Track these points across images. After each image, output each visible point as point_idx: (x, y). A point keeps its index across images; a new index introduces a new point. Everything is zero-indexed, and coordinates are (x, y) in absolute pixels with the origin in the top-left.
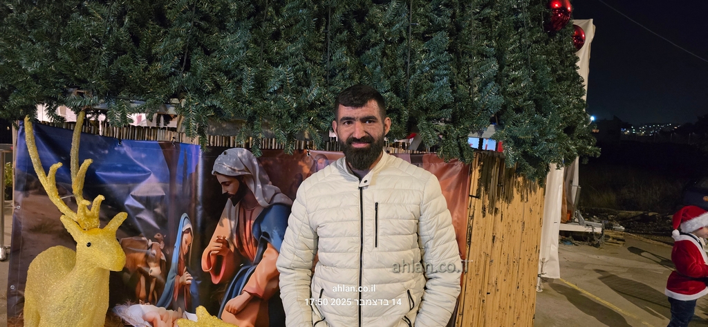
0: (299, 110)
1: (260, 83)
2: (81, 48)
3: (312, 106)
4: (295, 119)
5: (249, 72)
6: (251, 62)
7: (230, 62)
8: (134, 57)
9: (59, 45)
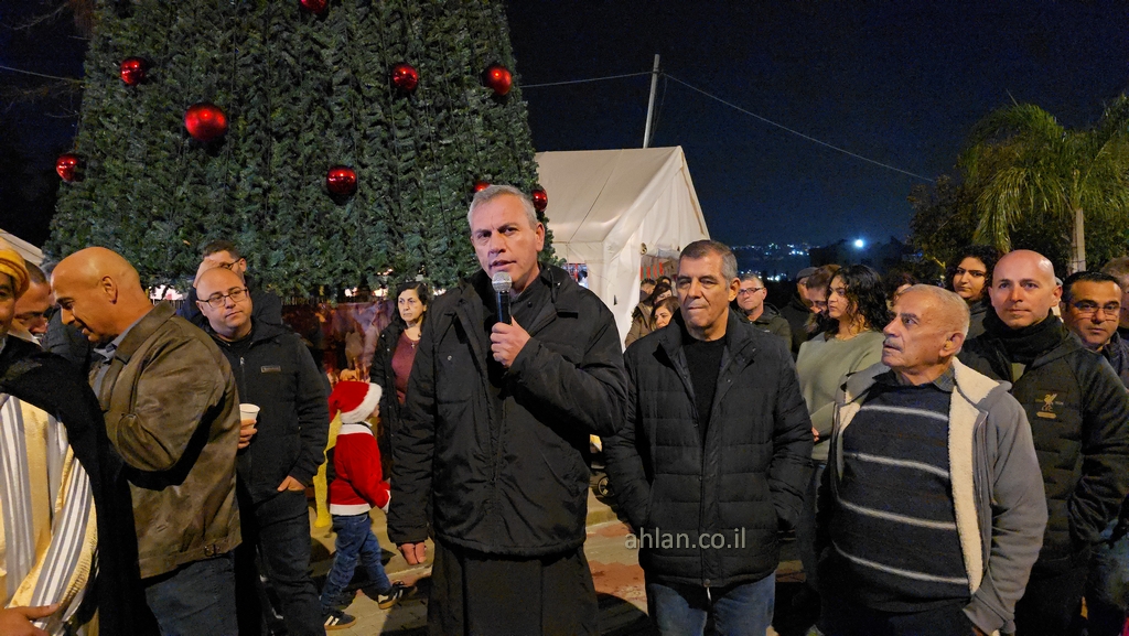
0: (289, 275)
1: (265, 262)
2: (155, 251)
3: (298, 272)
4: (287, 281)
5: (257, 256)
6: (258, 250)
7: (245, 249)
8: (187, 253)
9: (141, 250)
